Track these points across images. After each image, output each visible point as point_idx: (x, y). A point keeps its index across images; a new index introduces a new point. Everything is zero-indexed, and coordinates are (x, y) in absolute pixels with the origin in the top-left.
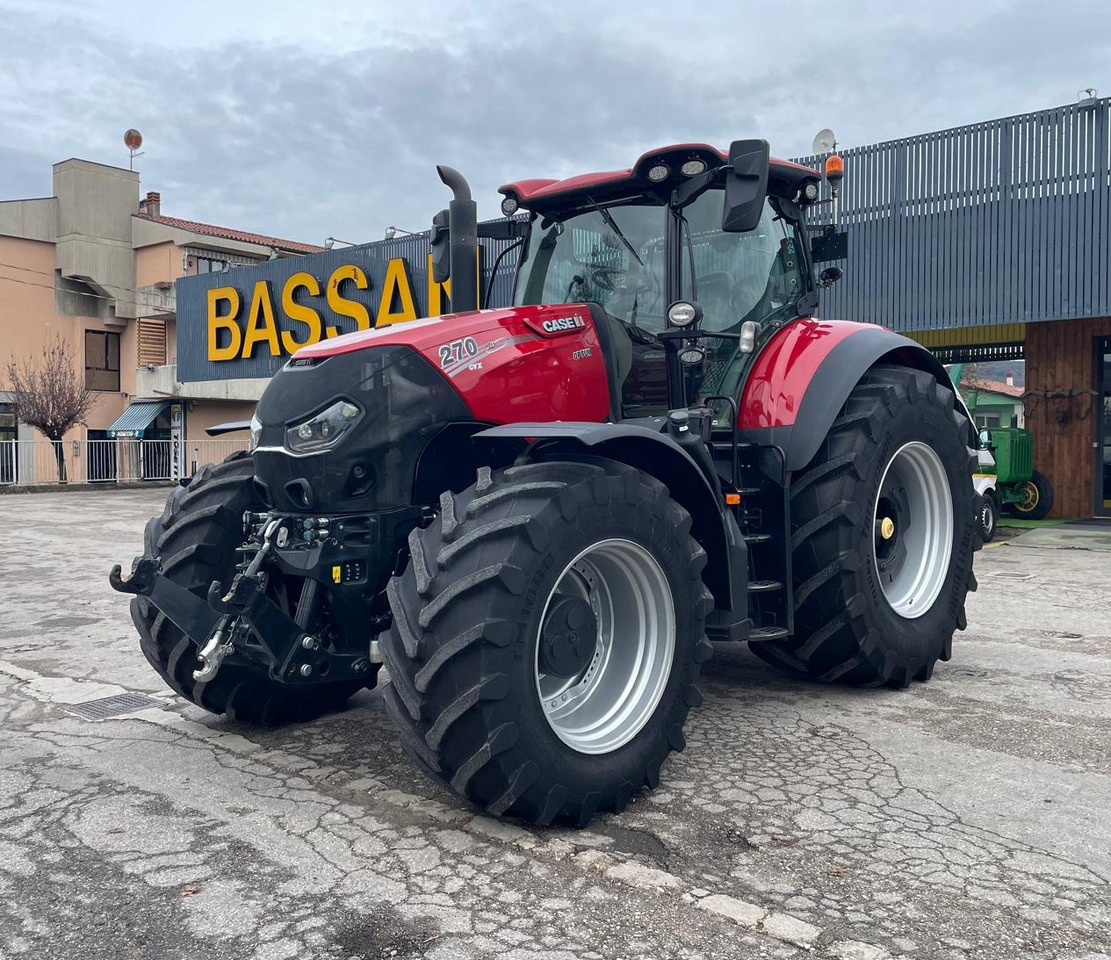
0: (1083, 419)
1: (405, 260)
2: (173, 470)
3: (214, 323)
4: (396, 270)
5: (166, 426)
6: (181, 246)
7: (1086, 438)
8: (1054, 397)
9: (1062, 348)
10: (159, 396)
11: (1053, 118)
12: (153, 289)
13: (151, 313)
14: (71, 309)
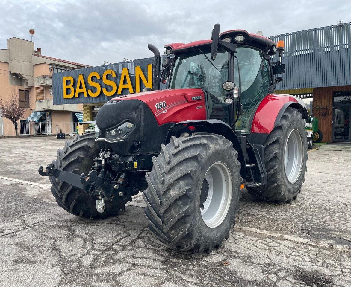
0: (329, 115)
1: (128, 68)
2: (47, 131)
3: (65, 87)
4: (125, 72)
5: (44, 119)
6: (48, 64)
7: (330, 120)
8: (321, 109)
9: (324, 95)
10: (43, 109)
11: (329, 29)
12: (40, 77)
13: (40, 84)
14: (14, 83)
